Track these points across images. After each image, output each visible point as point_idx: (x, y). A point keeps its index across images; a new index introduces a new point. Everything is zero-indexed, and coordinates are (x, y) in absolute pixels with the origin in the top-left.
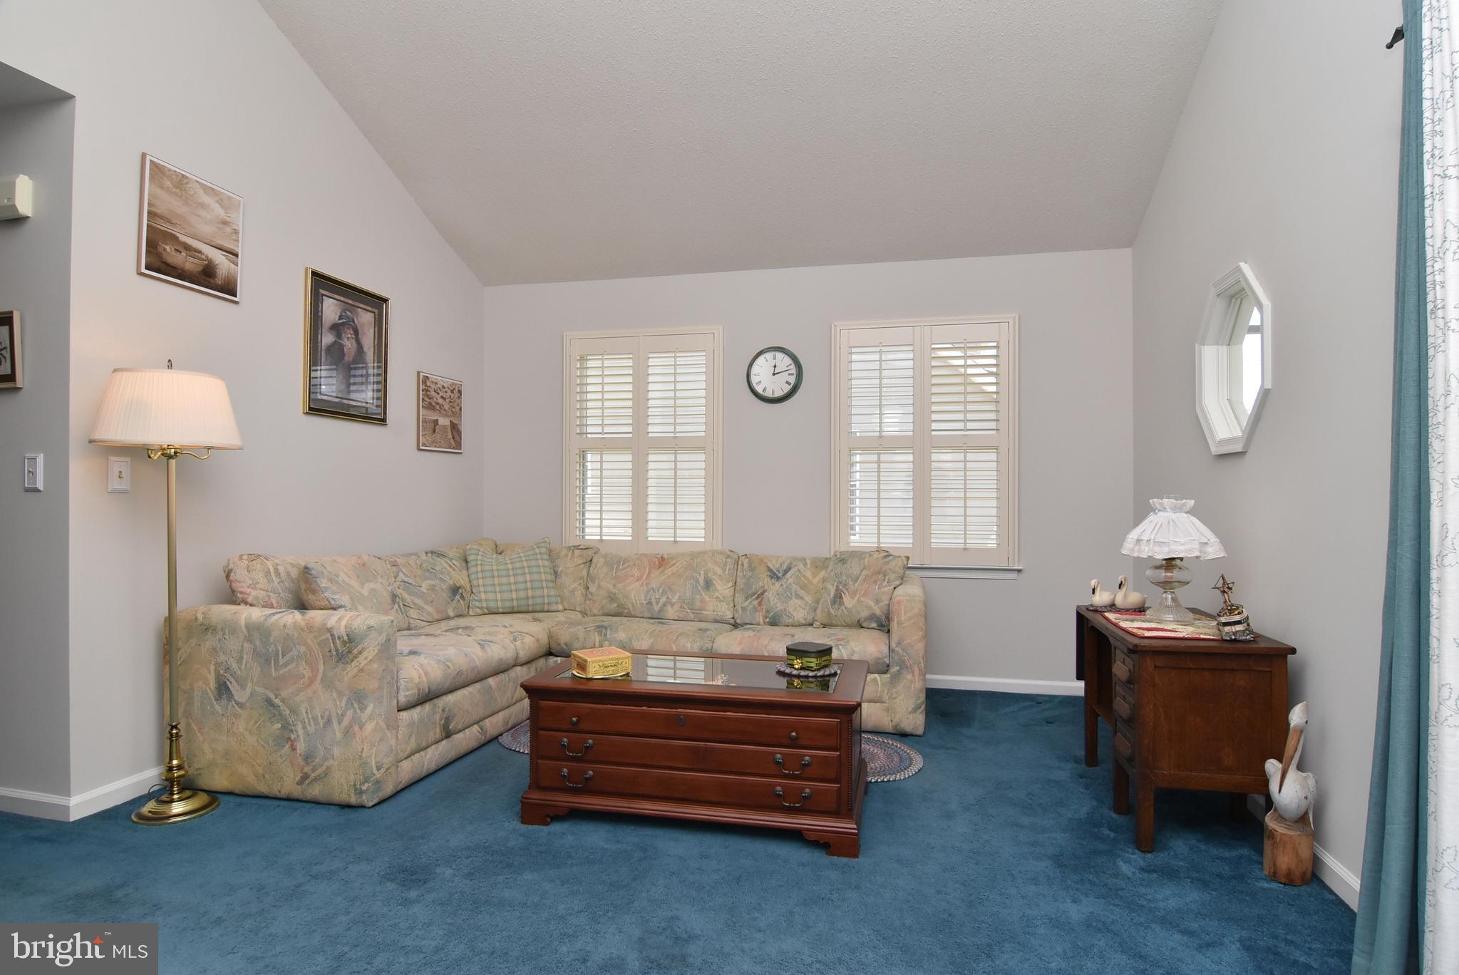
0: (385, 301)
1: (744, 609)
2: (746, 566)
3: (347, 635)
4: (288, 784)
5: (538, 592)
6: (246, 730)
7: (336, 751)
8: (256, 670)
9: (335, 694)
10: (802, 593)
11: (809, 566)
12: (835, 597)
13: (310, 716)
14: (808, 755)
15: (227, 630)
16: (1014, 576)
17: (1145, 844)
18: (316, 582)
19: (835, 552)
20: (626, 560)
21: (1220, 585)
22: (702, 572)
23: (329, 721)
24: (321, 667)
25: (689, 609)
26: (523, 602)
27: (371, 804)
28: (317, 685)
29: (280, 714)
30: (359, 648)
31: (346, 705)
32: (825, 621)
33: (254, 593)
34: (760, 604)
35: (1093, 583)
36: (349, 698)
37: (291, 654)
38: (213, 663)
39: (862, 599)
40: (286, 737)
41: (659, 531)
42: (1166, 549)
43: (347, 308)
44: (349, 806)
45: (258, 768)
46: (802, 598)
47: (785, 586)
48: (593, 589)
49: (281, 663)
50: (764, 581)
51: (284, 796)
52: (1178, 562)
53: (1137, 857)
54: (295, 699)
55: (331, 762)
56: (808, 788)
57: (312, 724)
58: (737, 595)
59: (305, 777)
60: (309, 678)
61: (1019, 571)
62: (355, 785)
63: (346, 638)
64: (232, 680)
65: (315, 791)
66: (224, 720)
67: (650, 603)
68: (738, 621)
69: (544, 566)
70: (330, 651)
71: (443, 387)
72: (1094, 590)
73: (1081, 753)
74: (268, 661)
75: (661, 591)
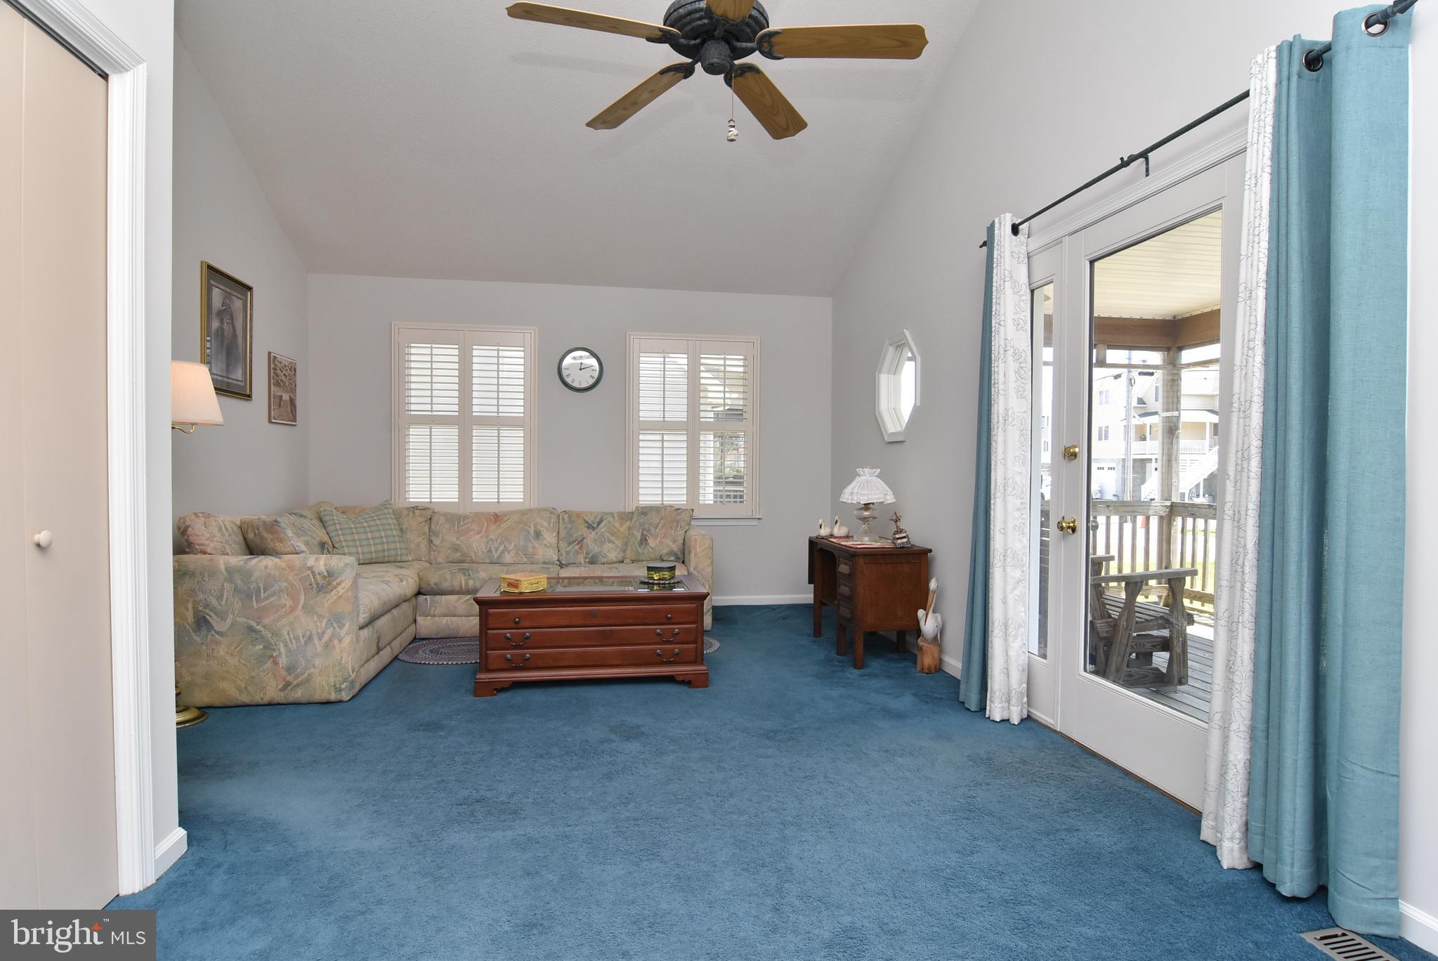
0: (250, 289)
1: (568, 553)
2: (566, 520)
3: (327, 571)
4: (272, 692)
5: (392, 546)
6: (227, 653)
7: (317, 662)
8: (237, 604)
9: (315, 618)
10: (613, 538)
11: (616, 518)
12: (641, 540)
13: (292, 636)
14: (677, 628)
15: (206, 574)
16: (755, 523)
17: (858, 665)
18: (284, 532)
19: (637, 507)
20: (465, 518)
21: (894, 518)
22: (532, 526)
23: (310, 638)
24: (302, 598)
25: (523, 554)
26: (381, 554)
27: (348, 698)
28: (299, 612)
29: (262, 637)
30: (338, 580)
31: (326, 625)
32: (633, 558)
33: (212, 545)
34: (581, 548)
35: (821, 521)
36: (329, 620)
37: (273, 589)
38: (191, 601)
39: (662, 540)
40: (268, 653)
41: (483, 494)
42: (866, 498)
43: (227, 296)
44: (328, 703)
45: (239, 682)
46: (613, 542)
47: (599, 534)
48: (437, 541)
49: (262, 597)
50: (584, 531)
51: (266, 703)
52: (871, 506)
53: (856, 671)
54: (278, 624)
55: (312, 670)
56: (676, 648)
57: (294, 642)
58: (561, 542)
59: (287, 684)
60: (290, 607)
61: (759, 519)
62: (335, 685)
63: (326, 574)
64: (212, 614)
65: (298, 695)
66: (204, 647)
67: (490, 551)
68: (563, 562)
69: (394, 524)
70: (311, 585)
71: (285, 366)
72: (821, 526)
73: (811, 632)
74: (249, 596)
75: (499, 540)
